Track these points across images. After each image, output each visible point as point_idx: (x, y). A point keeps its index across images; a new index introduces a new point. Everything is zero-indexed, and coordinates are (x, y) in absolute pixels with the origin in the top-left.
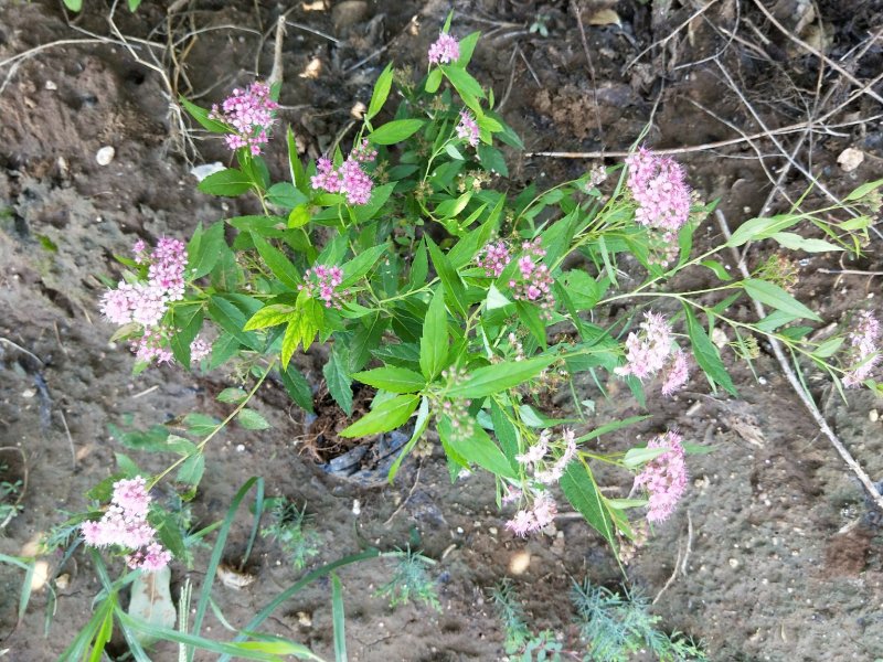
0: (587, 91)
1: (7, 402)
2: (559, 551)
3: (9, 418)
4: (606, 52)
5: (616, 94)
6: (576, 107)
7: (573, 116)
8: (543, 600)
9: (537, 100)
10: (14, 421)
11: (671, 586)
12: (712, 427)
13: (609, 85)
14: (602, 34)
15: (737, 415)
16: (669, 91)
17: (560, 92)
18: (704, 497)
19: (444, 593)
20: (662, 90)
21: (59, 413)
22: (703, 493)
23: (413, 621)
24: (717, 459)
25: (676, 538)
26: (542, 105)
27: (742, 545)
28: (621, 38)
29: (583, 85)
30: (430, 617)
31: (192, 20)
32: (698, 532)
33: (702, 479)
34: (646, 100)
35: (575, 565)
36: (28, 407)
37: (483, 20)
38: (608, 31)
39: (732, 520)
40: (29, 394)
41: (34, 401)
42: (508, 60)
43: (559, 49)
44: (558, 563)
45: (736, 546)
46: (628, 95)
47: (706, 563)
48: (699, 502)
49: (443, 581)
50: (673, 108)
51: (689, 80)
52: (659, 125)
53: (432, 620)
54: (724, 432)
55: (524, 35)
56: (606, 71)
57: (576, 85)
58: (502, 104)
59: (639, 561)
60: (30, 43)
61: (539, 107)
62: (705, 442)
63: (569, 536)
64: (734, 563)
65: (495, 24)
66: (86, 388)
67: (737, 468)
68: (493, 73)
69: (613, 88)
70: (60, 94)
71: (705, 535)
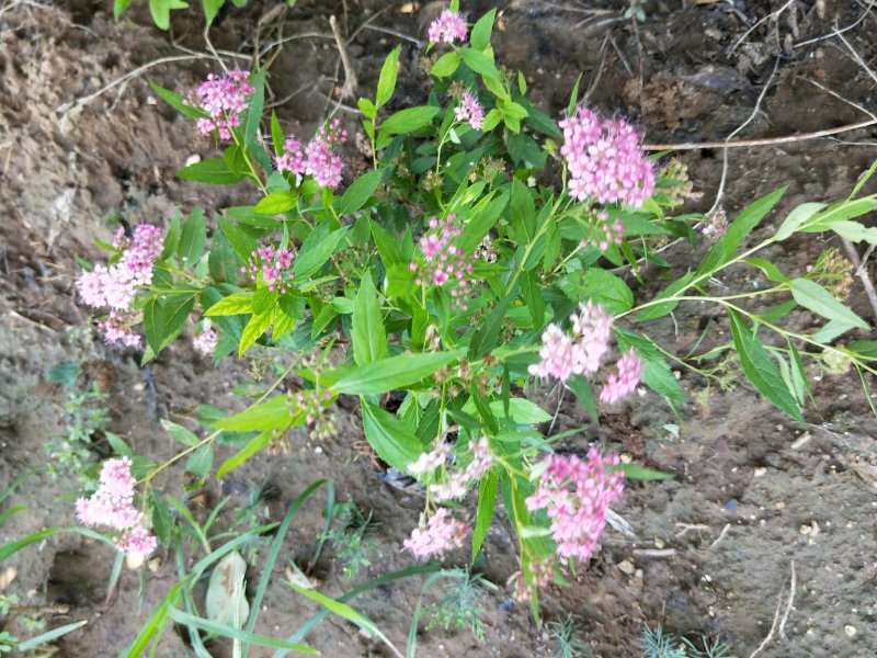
0: (684, 77)
1: (123, 393)
2: (636, 592)
3: (124, 408)
4: (712, 33)
5: (718, 79)
6: (669, 95)
7: (665, 105)
8: (616, 644)
9: (626, 89)
10: (127, 411)
11: (767, 648)
12: (823, 464)
13: (711, 69)
14: (710, 14)
15: (857, 453)
16: (785, 72)
17: (652, 79)
18: (813, 546)
19: (507, 622)
20: (775, 70)
21: (163, 406)
22: (811, 542)
23: (474, 647)
24: (831, 503)
25: (776, 591)
26: (630, 95)
27: (862, 610)
28: (731, 16)
29: (679, 70)
30: (492, 646)
31: (280, 31)
32: (805, 588)
33: (810, 525)
34: (753, 84)
35: (653, 609)
36: (140, 399)
37: (576, 10)
38: (716, 10)
39: (851, 578)
40: (139, 387)
41: (144, 393)
42: (599, 49)
43: (656, 34)
44: (635, 605)
45: (854, 610)
46: (733, 79)
47: (815, 626)
48: (806, 552)
49: (507, 609)
50: (791, 91)
51: (815, 58)
52: (767, 111)
53: (494, 649)
54: (838, 471)
55: (619, 22)
56: (711, 54)
57: (672, 71)
58: (587, 96)
59: (728, 614)
60: (137, 63)
61: (627, 97)
62: (814, 482)
63: (649, 575)
64: (851, 631)
65: (589, 12)
66: (187, 384)
67: (856, 516)
68: (581, 64)
69: (715, 72)
70: (159, 108)
71: (813, 592)
